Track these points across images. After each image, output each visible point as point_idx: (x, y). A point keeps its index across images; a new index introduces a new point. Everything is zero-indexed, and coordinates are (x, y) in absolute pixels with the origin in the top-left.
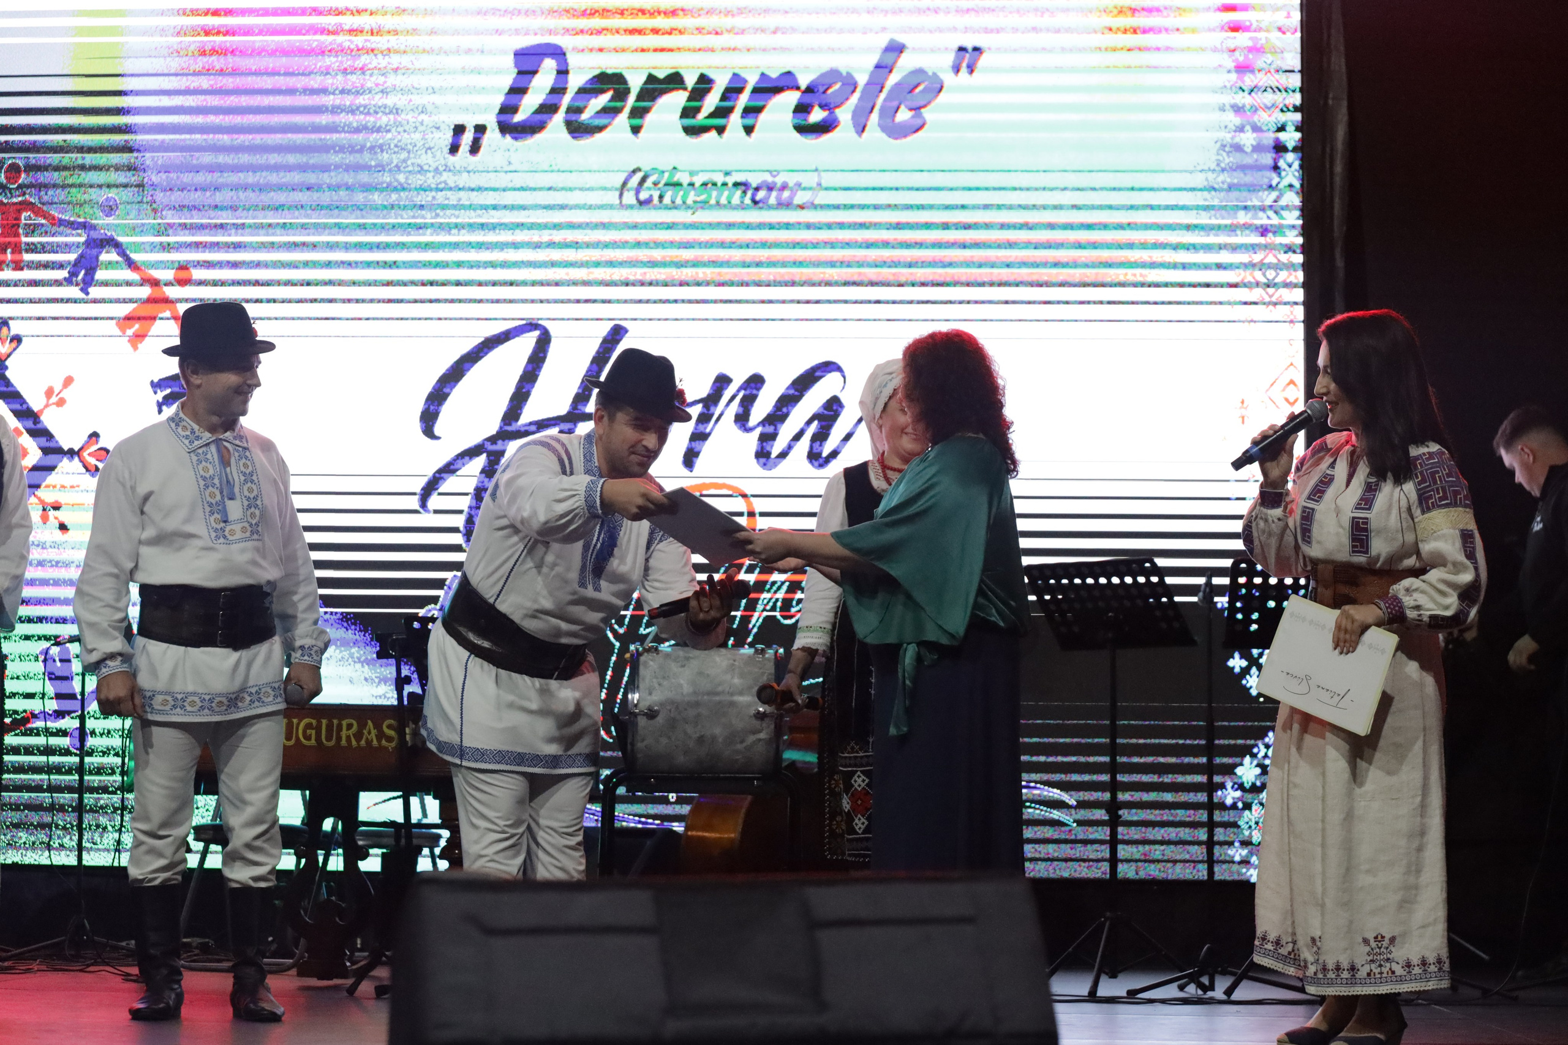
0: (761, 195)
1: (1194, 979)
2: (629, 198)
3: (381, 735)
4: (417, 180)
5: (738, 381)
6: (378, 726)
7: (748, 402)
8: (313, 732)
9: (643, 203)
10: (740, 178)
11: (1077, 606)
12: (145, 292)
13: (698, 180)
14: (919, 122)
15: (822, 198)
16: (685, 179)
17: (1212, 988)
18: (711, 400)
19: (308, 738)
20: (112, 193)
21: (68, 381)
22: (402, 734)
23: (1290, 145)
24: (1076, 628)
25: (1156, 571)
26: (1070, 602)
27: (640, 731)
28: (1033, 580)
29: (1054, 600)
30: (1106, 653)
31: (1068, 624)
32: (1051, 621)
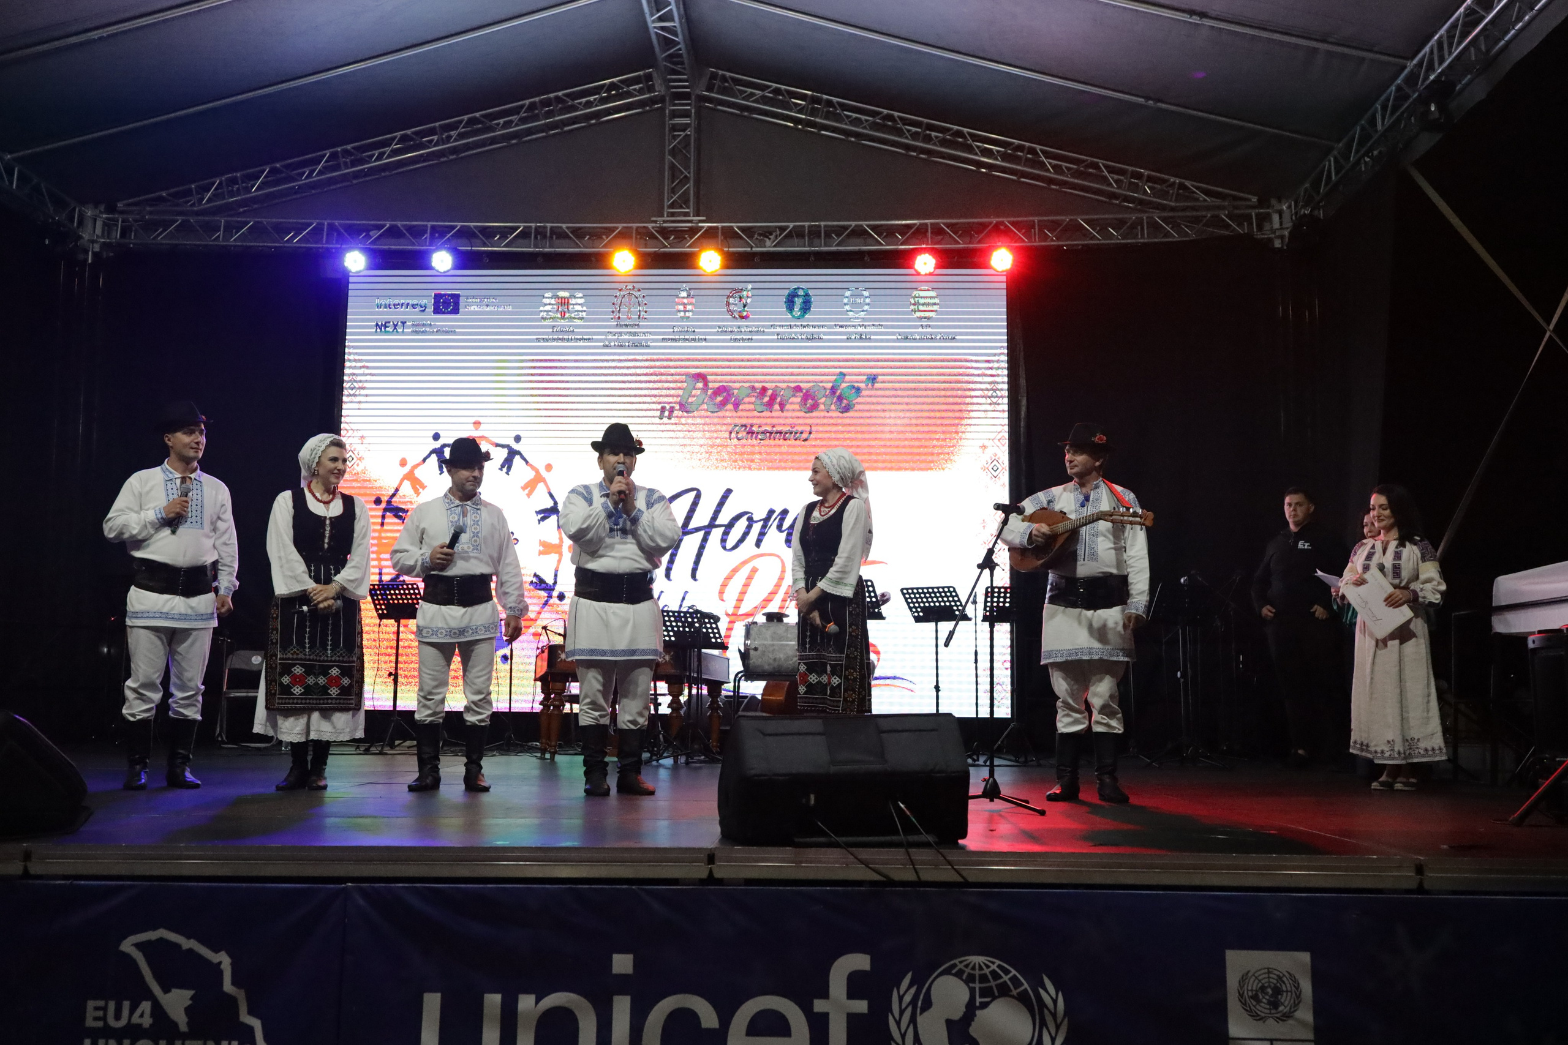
0: (787, 435)
1: (970, 756)
2: (733, 436)
5: (778, 511)
7: (782, 520)
9: (739, 439)
10: (779, 429)
12: (533, 474)
13: (761, 429)
14: (850, 406)
16: (754, 429)
17: (978, 760)
18: (767, 520)
20: (518, 433)
24: (921, 614)
25: (955, 591)
26: (919, 603)
27: (751, 656)
28: (904, 594)
29: (912, 602)
30: (933, 624)
31: (918, 612)
32: (911, 611)
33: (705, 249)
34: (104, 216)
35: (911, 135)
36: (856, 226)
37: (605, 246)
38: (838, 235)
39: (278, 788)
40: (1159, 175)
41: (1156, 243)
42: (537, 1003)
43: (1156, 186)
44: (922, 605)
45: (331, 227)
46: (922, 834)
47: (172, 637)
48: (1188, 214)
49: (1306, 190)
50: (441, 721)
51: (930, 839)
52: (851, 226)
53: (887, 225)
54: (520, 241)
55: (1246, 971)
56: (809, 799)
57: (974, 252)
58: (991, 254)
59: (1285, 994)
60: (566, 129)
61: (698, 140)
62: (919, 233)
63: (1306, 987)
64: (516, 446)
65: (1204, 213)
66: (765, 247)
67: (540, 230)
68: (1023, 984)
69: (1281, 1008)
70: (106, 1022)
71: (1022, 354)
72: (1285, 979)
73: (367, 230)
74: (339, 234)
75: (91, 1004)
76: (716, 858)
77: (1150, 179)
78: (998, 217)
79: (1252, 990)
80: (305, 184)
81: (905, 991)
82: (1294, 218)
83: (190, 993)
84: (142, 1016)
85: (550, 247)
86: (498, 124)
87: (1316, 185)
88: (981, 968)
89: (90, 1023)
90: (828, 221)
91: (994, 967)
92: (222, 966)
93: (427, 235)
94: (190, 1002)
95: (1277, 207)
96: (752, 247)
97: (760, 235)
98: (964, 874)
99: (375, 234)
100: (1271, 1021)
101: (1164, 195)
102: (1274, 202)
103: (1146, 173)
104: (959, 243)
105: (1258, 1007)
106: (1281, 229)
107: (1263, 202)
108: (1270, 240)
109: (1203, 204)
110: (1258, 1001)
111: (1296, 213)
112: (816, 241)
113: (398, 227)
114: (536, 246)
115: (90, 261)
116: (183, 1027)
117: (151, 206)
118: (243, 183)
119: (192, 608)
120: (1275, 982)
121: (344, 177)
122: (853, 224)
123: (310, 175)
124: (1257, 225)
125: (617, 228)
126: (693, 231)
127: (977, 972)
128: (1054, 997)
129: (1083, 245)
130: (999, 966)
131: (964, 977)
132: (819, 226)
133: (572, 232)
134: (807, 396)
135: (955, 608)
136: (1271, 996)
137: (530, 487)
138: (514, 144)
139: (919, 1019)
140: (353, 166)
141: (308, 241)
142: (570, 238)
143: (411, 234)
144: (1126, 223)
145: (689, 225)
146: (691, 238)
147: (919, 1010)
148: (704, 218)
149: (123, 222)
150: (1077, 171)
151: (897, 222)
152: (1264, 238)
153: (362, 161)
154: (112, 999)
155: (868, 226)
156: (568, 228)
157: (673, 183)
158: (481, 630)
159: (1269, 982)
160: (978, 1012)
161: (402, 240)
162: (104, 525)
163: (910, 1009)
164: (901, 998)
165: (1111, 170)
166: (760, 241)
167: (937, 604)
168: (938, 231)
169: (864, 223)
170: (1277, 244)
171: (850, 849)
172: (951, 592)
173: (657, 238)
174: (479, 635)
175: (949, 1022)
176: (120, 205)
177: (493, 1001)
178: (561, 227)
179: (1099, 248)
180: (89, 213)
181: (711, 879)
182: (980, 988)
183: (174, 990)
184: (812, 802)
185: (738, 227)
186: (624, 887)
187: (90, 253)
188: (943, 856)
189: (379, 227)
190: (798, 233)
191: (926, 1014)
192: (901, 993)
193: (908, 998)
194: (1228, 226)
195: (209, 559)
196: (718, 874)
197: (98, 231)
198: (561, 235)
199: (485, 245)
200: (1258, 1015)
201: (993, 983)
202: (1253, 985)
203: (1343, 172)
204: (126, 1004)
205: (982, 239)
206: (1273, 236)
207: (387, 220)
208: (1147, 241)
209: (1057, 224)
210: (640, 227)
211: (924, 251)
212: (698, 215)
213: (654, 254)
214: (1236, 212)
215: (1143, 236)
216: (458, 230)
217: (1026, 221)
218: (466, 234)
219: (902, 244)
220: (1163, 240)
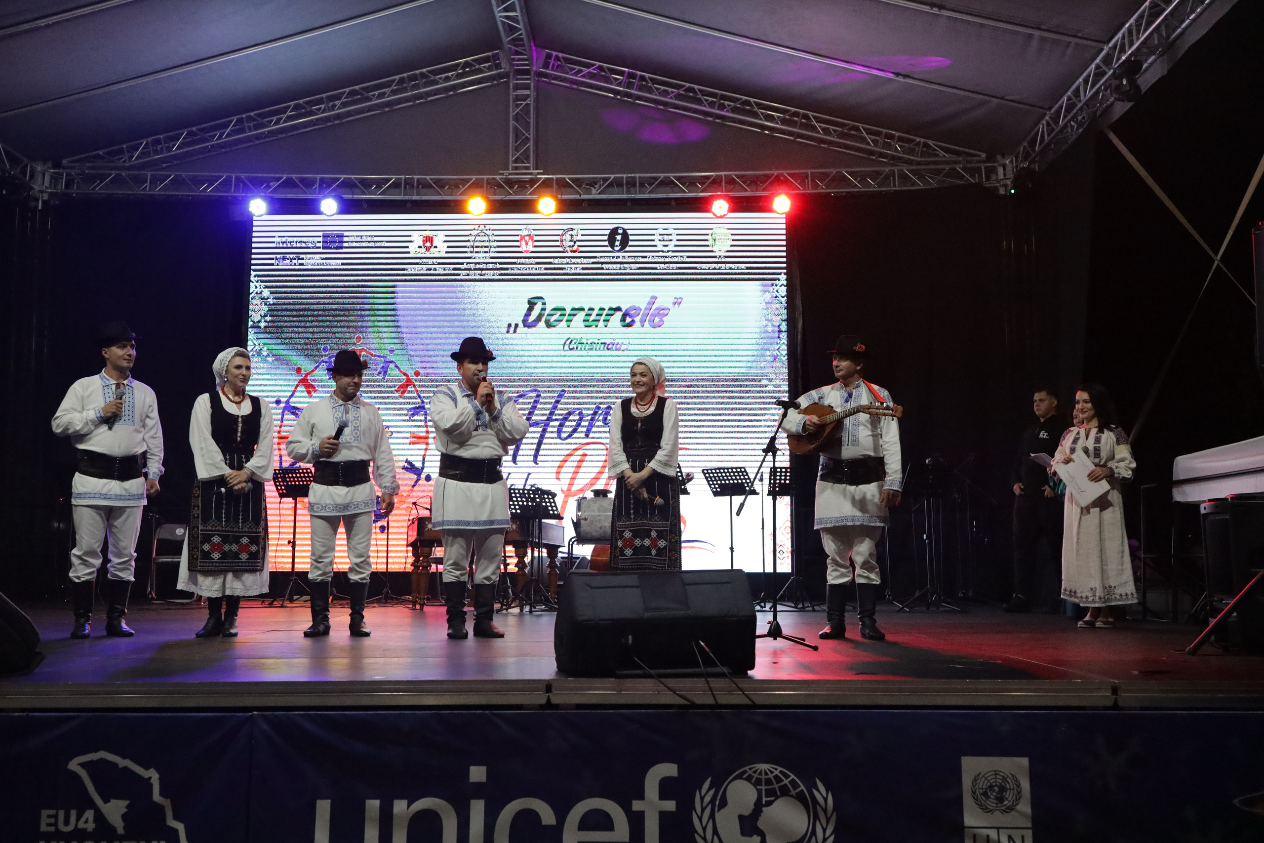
0: (610, 347)
1: (758, 604)
2: (566, 347)
4: (496, 342)
5: (603, 408)
9: (571, 349)
10: (603, 341)
11: (719, 482)
12: (404, 379)
13: (589, 342)
14: (661, 323)
15: (630, 347)
16: (585, 341)
17: (765, 607)
18: (594, 415)
20: (392, 346)
23: (784, 329)
24: (718, 490)
25: (745, 471)
26: (717, 481)
27: (582, 525)
28: (705, 474)
29: (711, 480)
30: (728, 498)
31: (716, 488)
32: (711, 487)
33: (543, 196)
34: (52, 171)
35: (708, 104)
36: (664, 177)
37: (460, 195)
38: (650, 185)
39: (198, 635)
40: (907, 136)
41: (905, 191)
42: (409, 806)
43: (905, 145)
45: (238, 179)
46: (718, 666)
47: (110, 514)
48: (933, 167)
49: (1025, 148)
50: (330, 579)
51: (725, 670)
52: (660, 177)
53: (689, 176)
54: (393, 190)
55: (978, 773)
56: (627, 639)
57: (759, 198)
58: (773, 200)
59: (1008, 791)
60: (430, 99)
61: (537, 108)
62: (715, 183)
63: (1026, 785)
64: (391, 358)
65: (943, 167)
66: (591, 194)
67: (409, 181)
68: (800, 786)
69: (1006, 803)
70: (57, 829)
71: (799, 279)
72: (1008, 780)
73: (268, 181)
74: (245, 185)
75: (45, 813)
76: (553, 689)
77: (900, 139)
78: (777, 169)
79: (982, 789)
80: (217, 144)
81: (705, 792)
82: (1015, 170)
83: (127, 802)
84: (86, 822)
85: (417, 195)
86: (374, 95)
87: (1032, 143)
88: (766, 774)
89: (44, 828)
90: (642, 173)
91: (777, 772)
92: (152, 781)
93: (317, 185)
94: (126, 810)
95: (1001, 161)
96: (580, 195)
97: (587, 184)
98: (753, 698)
99: (274, 185)
100: (997, 813)
101: (911, 152)
102: (999, 157)
103: (897, 134)
104: (746, 191)
105: (987, 802)
106: (1006, 178)
107: (989, 159)
108: (996, 189)
109: (944, 159)
110: (988, 797)
111: (1017, 166)
112: (632, 189)
113: (292, 179)
114: (405, 194)
115: (40, 207)
116: (121, 831)
117: (90, 162)
118: (165, 143)
119: (126, 490)
120: (1001, 781)
121: (249, 139)
122: (662, 175)
123: (220, 137)
124: (986, 176)
125: (472, 179)
126: (532, 182)
127: (763, 777)
128: (825, 796)
129: (849, 192)
130: (781, 772)
131: (753, 781)
132: (635, 177)
133: (434, 183)
134: (626, 315)
135: (746, 485)
136: (998, 793)
137: (402, 388)
138: (388, 111)
139: (717, 815)
140: (256, 129)
141: (220, 191)
142: (433, 187)
143: (303, 185)
144: (881, 174)
145: (530, 176)
146: (532, 187)
147: (716, 809)
148: (542, 171)
149: (67, 175)
150: (842, 133)
151: (697, 174)
152: (991, 187)
153: (263, 126)
154: (61, 809)
155: (674, 177)
156: (431, 179)
157: (516, 142)
158: (361, 505)
159: (996, 782)
160: (764, 809)
161: (296, 190)
162: (53, 423)
163: (709, 807)
164: (702, 799)
165: (870, 132)
166: (587, 189)
167: (731, 482)
168: (731, 181)
169: (671, 175)
170: (1002, 191)
171: (660, 679)
172: (742, 472)
173: (503, 187)
174: (360, 509)
175: (741, 817)
176: (64, 162)
177: (373, 805)
178: (426, 179)
179: (860, 195)
180: (39, 168)
181: (549, 705)
182: (766, 790)
183: (112, 801)
184: (630, 641)
185: (570, 179)
186: (478, 712)
187: (40, 201)
188: (735, 684)
189: (278, 179)
190: (617, 184)
191: (722, 811)
192: (703, 794)
193: (708, 799)
194: (962, 177)
195: (140, 450)
196: (555, 700)
197: (47, 183)
198: (426, 185)
199: (364, 194)
200: (987, 808)
201: (776, 786)
202: (983, 784)
203: (1054, 134)
204: (73, 813)
205: (766, 187)
206: (998, 185)
207: (283, 174)
208: (898, 189)
209: (826, 175)
210: (490, 179)
211: (719, 197)
212: (537, 169)
213: (501, 200)
214: (969, 165)
215: (894, 185)
216: (342, 182)
217: (801, 173)
218: (348, 185)
219: (702, 191)
220: (911, 188)
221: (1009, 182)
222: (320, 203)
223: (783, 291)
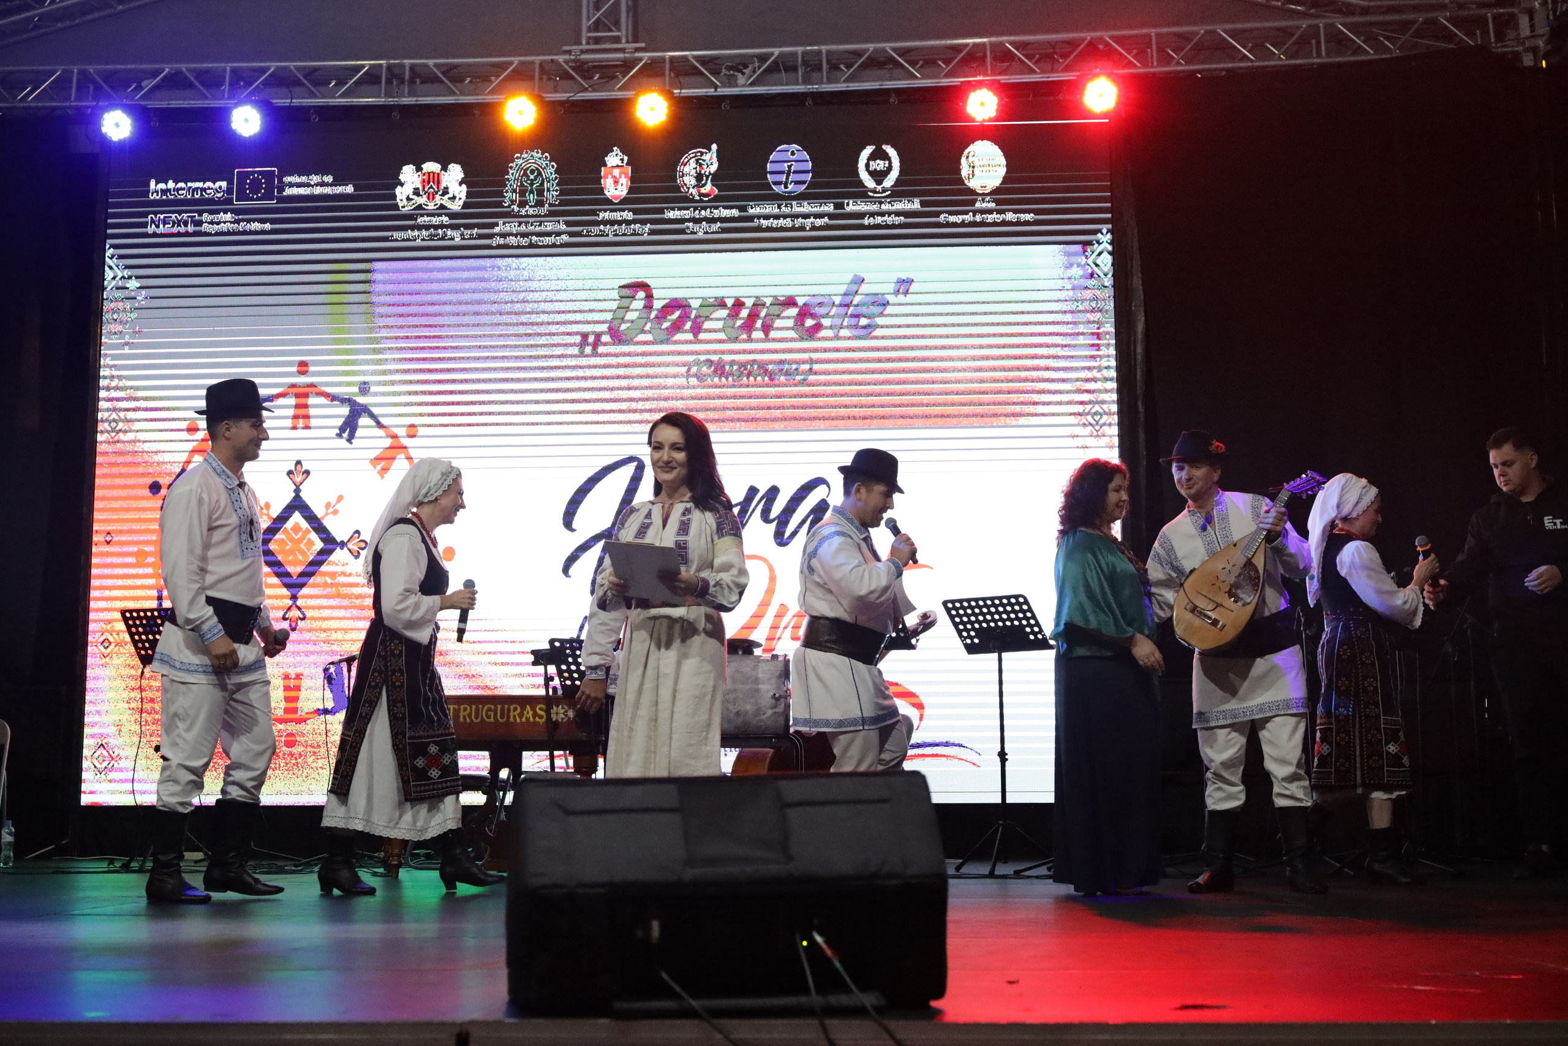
2: (692, 380)
3: (535, 715)
5: (763, 491)
6: (533, 709)
7: (768, 505)
8: (492, 714)
12: (388, 442)
18: (746, 503)
19: (489, 717)
21: (340, 498)
22: (549, 714)
24: (976, 641)
25: (1026, 602)
26: (972, 623)
28: (948, 610)
29: (962, 622)
30: (995, 655)
31: (972, 638)
32: (961, 636)
33: (645, 91)
36: (875, 50)
37: (492, 92)
38: (849, 66)
41: (1339, 64)
44: (977, 626)
45: (83, 74)
46: (851, 991)
48: (1389, 18)
52: (868, 50)
53: (923, 48)
54: (365, 89)
56: (649, 928)
57: (1060, 85)
58: (1084, 87)
62: (973, 59)
64: (361, 400)
65: (1411, 16)
66: (737, 86)
67: (396, 71)
71: (1136, 239)
73: (138, 79)
74: (98, 88)
78: (1094, 29)
80: (50, 11)
82: (1551, 17)
85: (410, 95)
90: (832, 43)
93: (226, 87)
95: (1525, 4)
96: (716, 87)
97: (729, 68)
99: (148, 84)
104: (1033, 72)
106: (1533, 37)
108: (1517, 56)
111: (1554, 11)
112: (815, 75)
113: (179, 72)
114: (388, 95)
122: (871, 47)
123: (54, 2)
124: (1496, 36)
125: (511, 63)
126: (627, 65)
129: (1228, 70)
132: (819, 52)
133: (443, 73)
134: (805, 313)
135: (1028, 630)
137: (383, 461)
141: (52, 100)
142: (442, 82)
143: (200, 82)
144: (1292, 35)
145: (620, 55)
146: (624, 77)
148: (643, 45)
151: (939, 42)
152: (1506, 53)
155: (894, 50)
156: (436, 65)
161: (189, 93)
166: (732, 76)
167: (1000, 624)
168: (1003, 57)
169: (888, 46)
170: (1528, 61)
172: (1020, 604)
173: (573, 78)
178: (426, 65)
179: (1252, 73)
184: (654, 933)
185: (696, 57)
189: (155, 74)
190: (786, 64)
194: (1451, 36)
198: (427, 77)
199: (312, 95)
205: (1070, 64)
206: (1520, 49)
207: (168, 63)
208: (1325, 60)
209: (1184, 37)
210: (545, 61)
211: (979, 85)
212: (635, 41)
213: (567, 102)
214: (1461, 13)
215: (1319, 55)
216: (271, 75)
217: (1136, 36)
218: (282, 81)
219: (947, 76)
220: (1353, 59)
221: (1541, 43)
222: (230, 113)
223: (1106, 261)
